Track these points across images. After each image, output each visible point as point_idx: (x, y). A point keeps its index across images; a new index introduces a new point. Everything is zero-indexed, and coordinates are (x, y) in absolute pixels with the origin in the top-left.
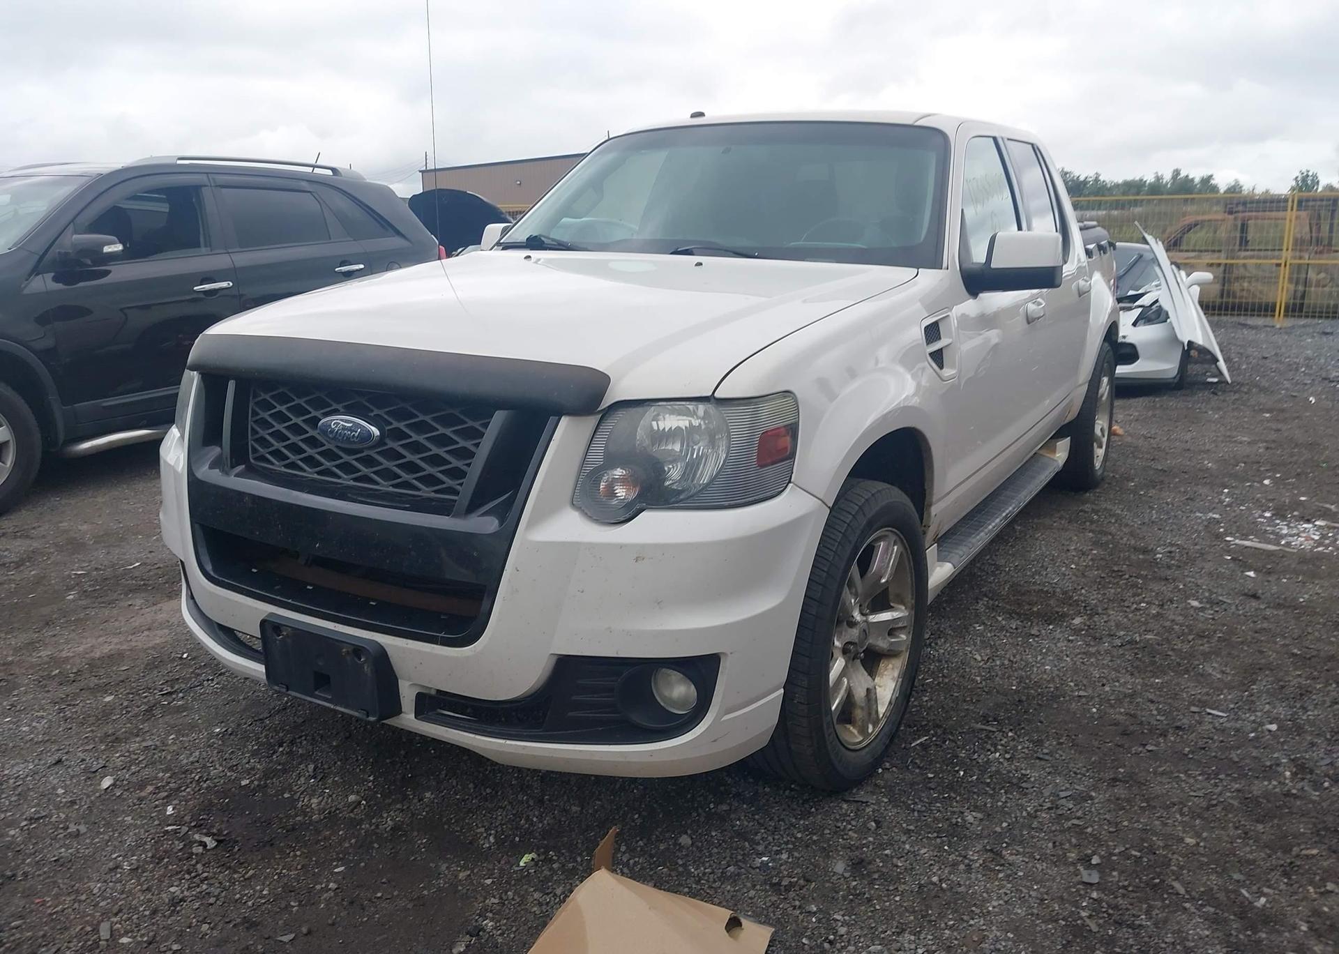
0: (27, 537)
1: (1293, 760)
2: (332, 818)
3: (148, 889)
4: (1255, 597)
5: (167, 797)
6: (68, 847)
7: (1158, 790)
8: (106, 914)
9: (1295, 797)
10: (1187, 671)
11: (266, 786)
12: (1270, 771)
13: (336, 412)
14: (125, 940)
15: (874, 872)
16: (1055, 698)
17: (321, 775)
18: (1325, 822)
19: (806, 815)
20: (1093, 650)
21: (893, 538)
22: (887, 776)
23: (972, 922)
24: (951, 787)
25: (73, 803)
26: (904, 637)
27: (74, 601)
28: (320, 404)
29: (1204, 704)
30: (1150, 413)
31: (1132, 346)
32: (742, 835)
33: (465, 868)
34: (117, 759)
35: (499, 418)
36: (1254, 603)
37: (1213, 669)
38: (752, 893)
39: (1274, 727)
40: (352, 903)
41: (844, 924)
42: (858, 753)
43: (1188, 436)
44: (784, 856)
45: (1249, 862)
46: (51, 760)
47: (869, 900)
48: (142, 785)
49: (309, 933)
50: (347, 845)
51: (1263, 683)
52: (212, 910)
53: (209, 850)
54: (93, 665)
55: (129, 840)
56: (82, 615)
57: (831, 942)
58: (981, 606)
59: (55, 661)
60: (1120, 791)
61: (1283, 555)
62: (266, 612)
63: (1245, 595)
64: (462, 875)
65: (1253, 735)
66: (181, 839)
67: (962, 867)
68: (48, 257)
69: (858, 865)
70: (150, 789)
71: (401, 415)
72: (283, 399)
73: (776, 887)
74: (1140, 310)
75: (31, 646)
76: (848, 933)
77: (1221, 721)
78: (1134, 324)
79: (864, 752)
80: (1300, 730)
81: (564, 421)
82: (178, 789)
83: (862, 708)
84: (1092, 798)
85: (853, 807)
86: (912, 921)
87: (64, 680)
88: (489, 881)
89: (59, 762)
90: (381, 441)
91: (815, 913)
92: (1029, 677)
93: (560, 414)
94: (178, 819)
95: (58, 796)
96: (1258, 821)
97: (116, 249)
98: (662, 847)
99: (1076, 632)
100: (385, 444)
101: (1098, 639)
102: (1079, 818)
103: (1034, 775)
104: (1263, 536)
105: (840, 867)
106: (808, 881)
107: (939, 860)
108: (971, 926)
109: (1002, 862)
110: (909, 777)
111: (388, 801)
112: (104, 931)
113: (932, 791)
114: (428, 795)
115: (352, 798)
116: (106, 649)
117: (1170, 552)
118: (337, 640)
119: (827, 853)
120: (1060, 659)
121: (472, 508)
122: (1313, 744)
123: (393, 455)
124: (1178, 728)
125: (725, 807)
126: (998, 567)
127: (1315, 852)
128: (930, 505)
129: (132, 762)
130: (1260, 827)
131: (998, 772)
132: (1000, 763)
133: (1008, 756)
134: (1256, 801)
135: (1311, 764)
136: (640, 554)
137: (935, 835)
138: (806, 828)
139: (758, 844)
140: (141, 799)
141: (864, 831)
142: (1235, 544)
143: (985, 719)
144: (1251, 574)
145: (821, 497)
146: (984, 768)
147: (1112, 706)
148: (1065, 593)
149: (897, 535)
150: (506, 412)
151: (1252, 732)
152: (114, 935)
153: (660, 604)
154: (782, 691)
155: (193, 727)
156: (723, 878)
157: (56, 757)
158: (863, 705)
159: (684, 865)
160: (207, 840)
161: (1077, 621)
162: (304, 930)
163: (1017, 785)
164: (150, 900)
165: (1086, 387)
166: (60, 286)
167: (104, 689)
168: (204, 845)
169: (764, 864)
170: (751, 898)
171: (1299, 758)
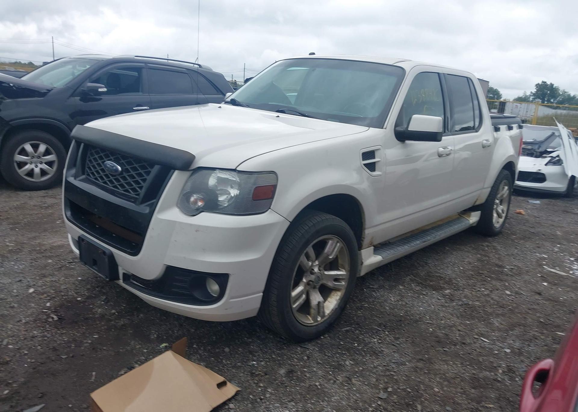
0: (55, 198)
1: (508, 366)
2: (102, 316)
3: (27, 330)
4: (540, 294)
5: (49, 299)
6: (8, 311)
7: (437, 367)
8: (9, 336)
9: (499, 381)
10: (484, 321)
11: (85, 302)
12: (494, 369)
13: (110, 160)
14: (10, 346)
15: (295, 376)
16: (417, 321)
17: (107, 301)
18: (505, 395)
19: (280, 349)
20: (447, 305)
21: (336, 240)
22: (324, 340)
23: (321, 403)
24: (348, 350)
25: (17, 296)
26: (343, 283)
27: (59, 223)
28: (107, 156)
29: (482, 335)
30: (546, 206)
31: (543, 174)
32: (251, 352)
33: (140, 344)
34: (40, 283)
35: (157, 168)
36: (537, 297)
37: (496, 322)
38: (242, 374)
39: (508, 351)
40: (93, 349)
41: (271, 393)
42: (308, 327)
43: (557, 219)
44: (262, 363)
45: (458, 404)
46: (18, 279)
47: (286, 386)
48: (43, 294)
49: (73, 357)
50: (103, 328)
51: (517, 331)
52: (45, 342)
53: (54, 321)
54: (52, 248)
55: (29, 312)
56: (58, 229)
57: (261, 399)
58: (408, 279)
59: (40, 245)
60: (420, 365)
61: (567, 278)
62: (81, 233)
63: (536, 292)
64: (138, 347)
65: (496, 352)
66: (46, 315)
67: (332, 381)
68: (78, 91)
69: (290, 373)
70: (45, 295)
71: (129, 163)
72: (97, 153)
73: (252, 374)
74: (550, 158)
75: (35, 238)
76: (270, 397)
77: (485, 343)
78: (546, 165)
79: (312, 328)
80: (520, 354)
81: (176, 173)
82: (54, 298)
83: (314, 309)
84: (405, 365)
85: (302, 350)
86: (299, 398)
87: (40, 252)
88: (145, 351)
89: (20, 281)
90: (122, 172)
91: (261, 387)
92: (410, 311)
93: (175, 169)
94: (49, 308)
95: (14, 292)
96: (474, 388)
97: (104, 90)
98: (217, 350)
99: (444, 296)
100: (123, 174)
101: (452, 301)
102: (395, 372)
103: (386, 351)
104: (563, 268)
105: (282, 371)
106: (266, 374)
107: (324, 377)
108: (321, 404)
109: (350, 382)
110: (333, 342)
111: (126, 315)
112: (5, 343)
113: (339, 349)
114: (142, 315)
115: (113, 311)
116: (59, 243)
117: (512, 269)
118: (98, 248)
119: (280, 366)
120: (429, 306)
121: (142, 202)
122: (522, 361)
123: (124, 178)
124: (464, 343)
125: (250, 340)
126: (426, 264)
127: (491, 406)
128: (365, 229)
129: (44, 285)
130: (473, 391)
131: (372, 347)
132: (375, 344)
133: (380, 341)
134: (478, 380)
135: (515, 369)
136: (198, 229)
137: (329, 367)
138: (278, 354)
139: (255, 356)
140: (41, 298)
141: (300, 360)
142: (547, 270)
143: (380, 325)
144: (545, 284)
145: (285, 217)
146: (366, 345)
147: (440, 329)
148: (450, 279)
149: (339, 239)
150: (159, 166)
151: (497, 351)
152: (8, 344)
153: (204, 250)
154: (262, 294)
155: (72, 276)
156: (234, 367)
157: (20, 279)
158: (315, 308)
159: (222, 359)
160: (55, 317)
161: (447, 291)
162: (71, 355)
163: (376, 354)
164: (25, 334)
165: (489, 189)
166: (82, 103)
167: (50, 257)
168: (53, 318)
169: (253, 364)
170: (240, 376)
171: (511, 366)
